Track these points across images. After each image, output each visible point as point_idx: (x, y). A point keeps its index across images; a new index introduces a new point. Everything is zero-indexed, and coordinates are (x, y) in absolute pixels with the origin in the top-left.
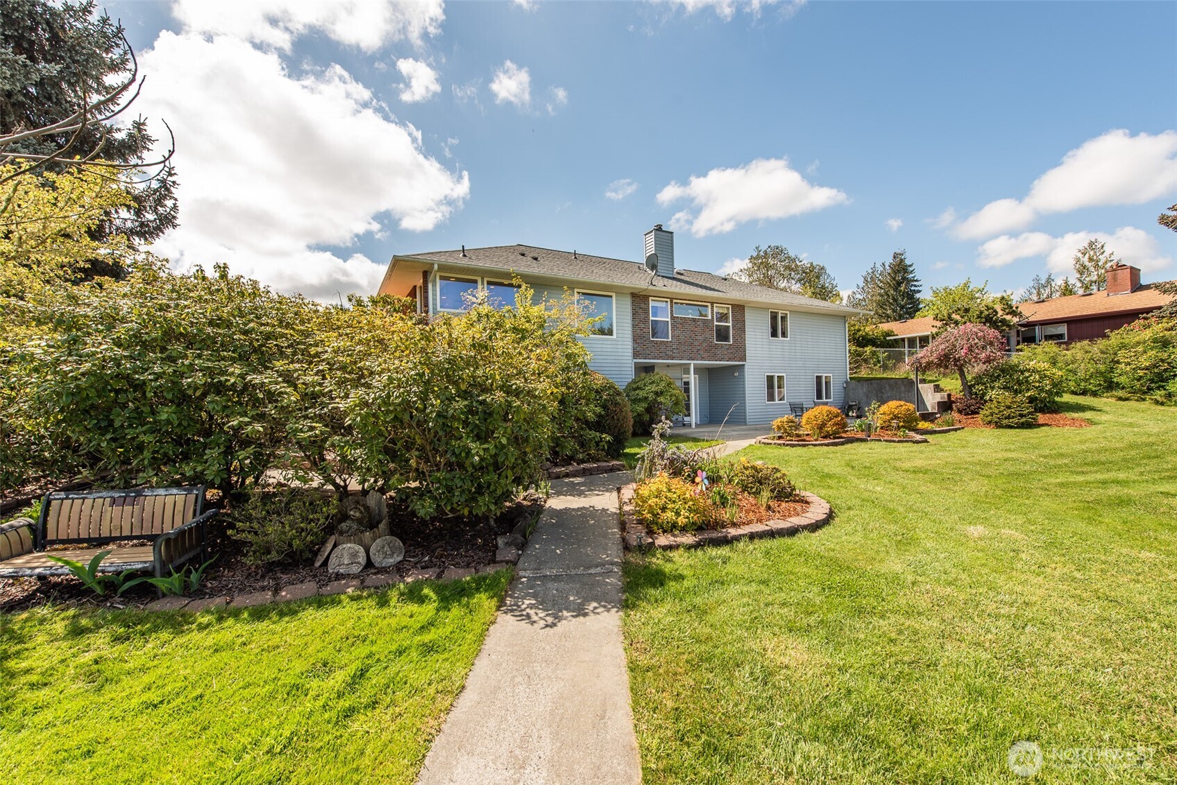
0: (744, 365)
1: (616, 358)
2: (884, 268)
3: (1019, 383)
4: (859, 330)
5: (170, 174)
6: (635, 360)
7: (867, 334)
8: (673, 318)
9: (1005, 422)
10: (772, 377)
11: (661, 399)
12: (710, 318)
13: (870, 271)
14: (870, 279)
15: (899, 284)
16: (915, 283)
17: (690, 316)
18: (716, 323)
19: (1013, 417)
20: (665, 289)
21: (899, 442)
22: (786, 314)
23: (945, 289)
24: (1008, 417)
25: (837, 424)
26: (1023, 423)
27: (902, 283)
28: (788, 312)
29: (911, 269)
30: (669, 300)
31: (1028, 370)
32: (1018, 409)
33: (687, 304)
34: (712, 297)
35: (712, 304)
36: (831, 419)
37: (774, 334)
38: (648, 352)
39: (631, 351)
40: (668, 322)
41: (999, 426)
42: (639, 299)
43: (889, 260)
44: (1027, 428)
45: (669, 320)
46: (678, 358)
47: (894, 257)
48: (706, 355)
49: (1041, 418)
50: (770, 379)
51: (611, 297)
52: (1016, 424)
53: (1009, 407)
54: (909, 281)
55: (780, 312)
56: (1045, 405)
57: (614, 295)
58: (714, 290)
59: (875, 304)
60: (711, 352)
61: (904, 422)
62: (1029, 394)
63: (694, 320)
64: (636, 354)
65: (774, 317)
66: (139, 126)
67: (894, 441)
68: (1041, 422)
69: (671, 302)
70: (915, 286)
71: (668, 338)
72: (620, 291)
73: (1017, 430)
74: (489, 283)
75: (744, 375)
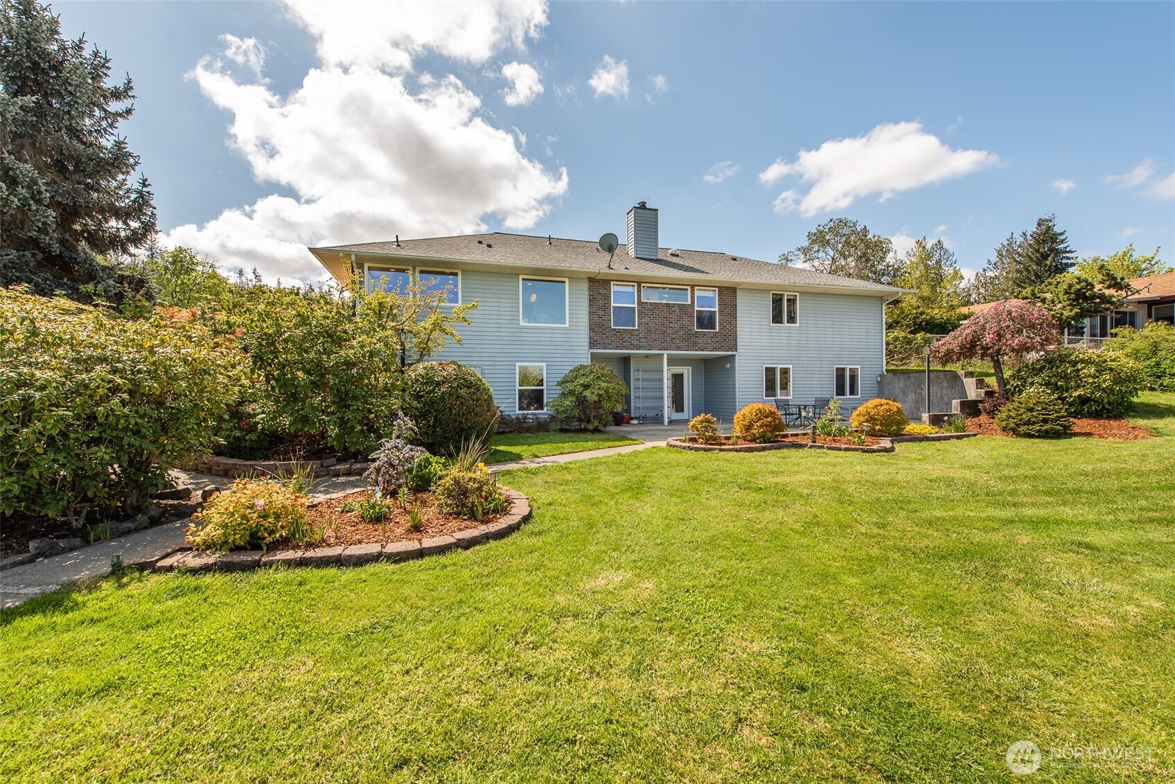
0: (734, 355)
1: (570, 348)
2: (1026, 239)
3: (1066, 377)
4: (922, 313)
5: (144, 185)
6: (591, 351)
7: (932, 318)
8: (640, 303)
9: (1023, 429)
10: (773, 370)
11: (587, 393)
12: (689, 302)
13: (1005, 243)
14: (1007, 252)
15: (1045, 257)
16: (1067, 255)
17: (664, 302)
18: (696, 308)
19: (1034, 423)
20: (626, 272)
21: (846, 450)
22: (796, 296)
23: (1095, 260)
24: (1028, 423)
25: (766, 426)
26: (1047, 432)
27: (1049, 255)
28: (798, 294)
29: (1062, 237)
30: (636, 284)
31: (1082, 361)
32: (1044, 412)
33: (670, 289)
34: (693, 280)
35: (693, 287)
36: (760, 419)
37: (777, 318)
38: (608, 341)
39: (587, 340)
40: (634, 308)
41: (1015, 432)
42: (598, 286)
43: (1032, 228)
44: (1053, 438)
45: (636, 305)
46: (645, 348)
47: (1039, 225)
48: (683, 344)
49: (1080, 424)
50: (770, 372)
51: (564, 282)
52: (1037, 431)
53: (1031, 410)
54: (1057, 252)
55: (786, 293)
56: (1104, 407)
57: (567, 280)
58: (698, 271)
59: (1011, 283)
60: (690, 340)
61: (881, 425)
62: (1078, 393)
63: (668, 305)
64: (593, 344)
65: (777, 301)
66: (119, 145)
67: (840, 449)
68: (1076, 429)
69: (639, 286)
70: (1068, 258)
71: (634, 326)
72: (574, 276)
73: (1037, 440)
74: (421, 272)
75: (734, 367)
